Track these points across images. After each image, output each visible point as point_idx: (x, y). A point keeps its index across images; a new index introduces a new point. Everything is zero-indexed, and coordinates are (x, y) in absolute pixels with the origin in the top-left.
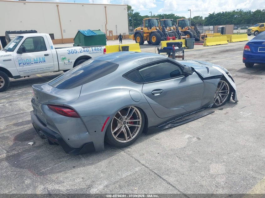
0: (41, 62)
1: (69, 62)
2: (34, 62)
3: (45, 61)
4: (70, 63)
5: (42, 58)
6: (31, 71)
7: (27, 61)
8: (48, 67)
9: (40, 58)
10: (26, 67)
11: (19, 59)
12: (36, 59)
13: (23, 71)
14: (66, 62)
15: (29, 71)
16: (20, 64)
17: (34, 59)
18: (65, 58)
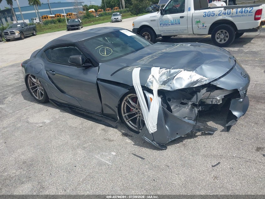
0: (176, 24)
1: (203, 26)
2: (170, 24)
3: (179, 23)
4: (205, 28)
5: (178, 20)
6: (168, 32)
7: (166, 22)
8: (183, 30)
9: (176, 20)
10: (165, 28)
11: (161, 20)
12: (172, 21)
13: (163, 31)
14: (200, 25)
15: (167, 32)
16: (161, 24)
17: (171, 21)
18: (199, 22)
